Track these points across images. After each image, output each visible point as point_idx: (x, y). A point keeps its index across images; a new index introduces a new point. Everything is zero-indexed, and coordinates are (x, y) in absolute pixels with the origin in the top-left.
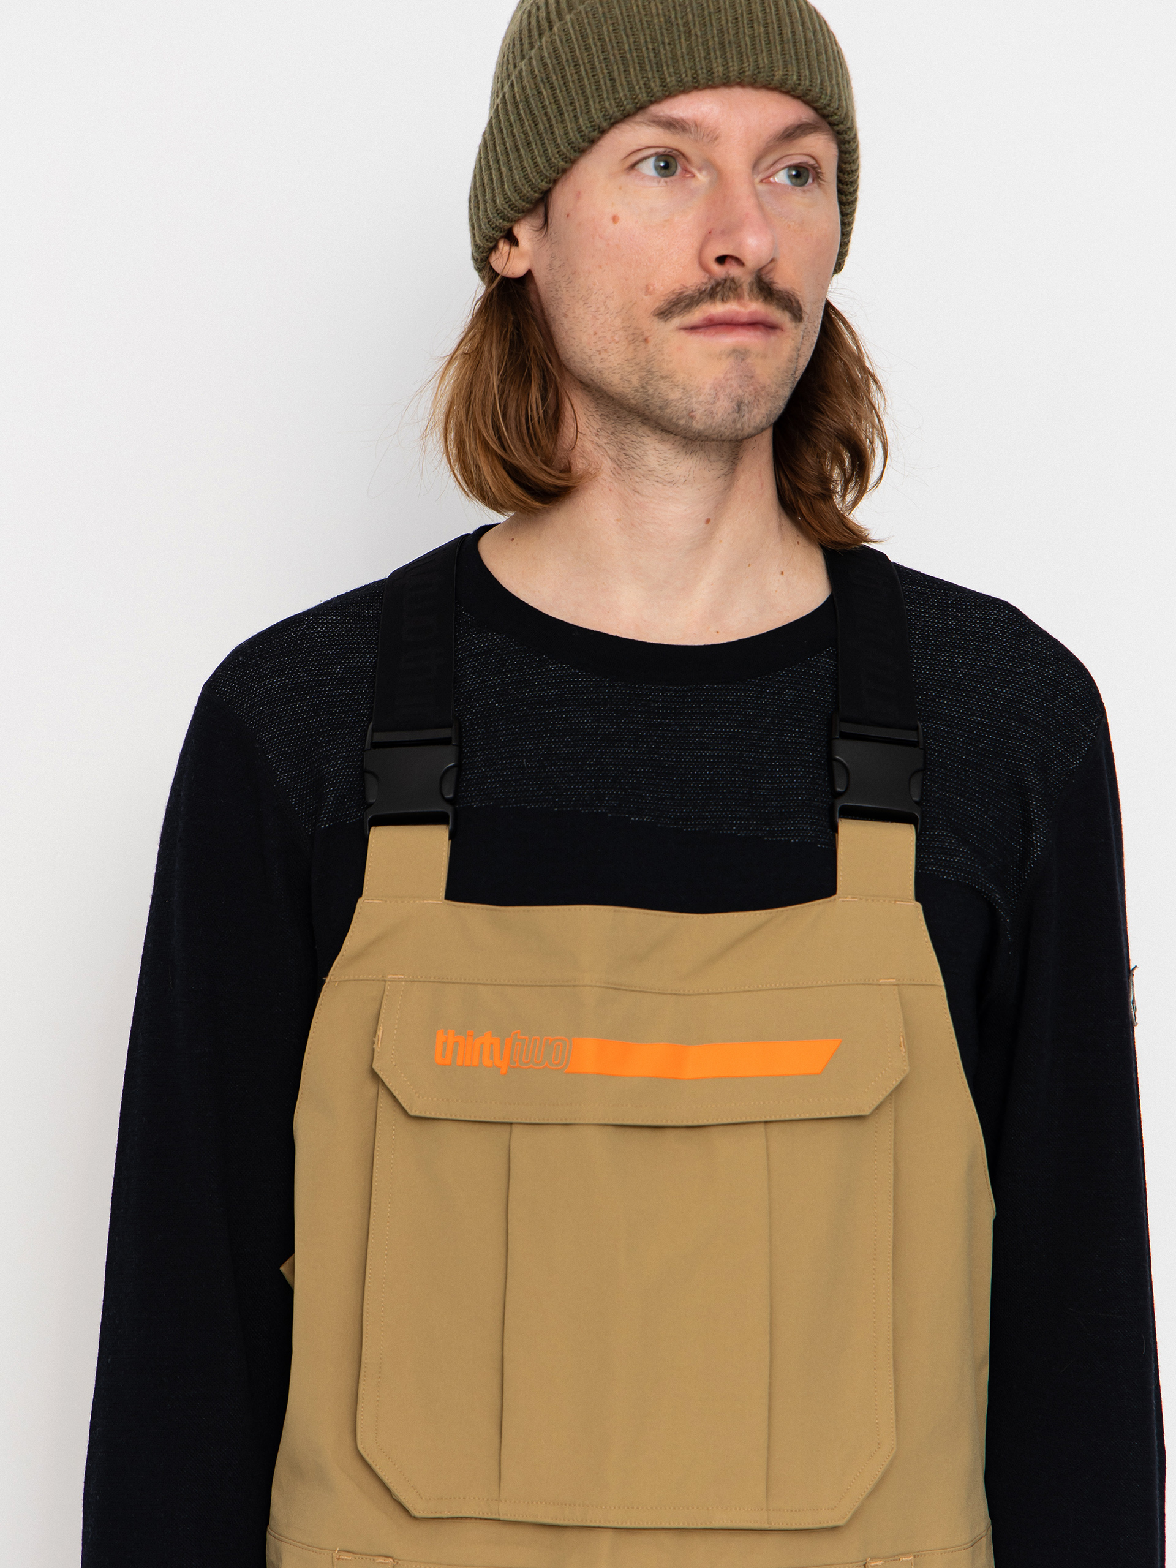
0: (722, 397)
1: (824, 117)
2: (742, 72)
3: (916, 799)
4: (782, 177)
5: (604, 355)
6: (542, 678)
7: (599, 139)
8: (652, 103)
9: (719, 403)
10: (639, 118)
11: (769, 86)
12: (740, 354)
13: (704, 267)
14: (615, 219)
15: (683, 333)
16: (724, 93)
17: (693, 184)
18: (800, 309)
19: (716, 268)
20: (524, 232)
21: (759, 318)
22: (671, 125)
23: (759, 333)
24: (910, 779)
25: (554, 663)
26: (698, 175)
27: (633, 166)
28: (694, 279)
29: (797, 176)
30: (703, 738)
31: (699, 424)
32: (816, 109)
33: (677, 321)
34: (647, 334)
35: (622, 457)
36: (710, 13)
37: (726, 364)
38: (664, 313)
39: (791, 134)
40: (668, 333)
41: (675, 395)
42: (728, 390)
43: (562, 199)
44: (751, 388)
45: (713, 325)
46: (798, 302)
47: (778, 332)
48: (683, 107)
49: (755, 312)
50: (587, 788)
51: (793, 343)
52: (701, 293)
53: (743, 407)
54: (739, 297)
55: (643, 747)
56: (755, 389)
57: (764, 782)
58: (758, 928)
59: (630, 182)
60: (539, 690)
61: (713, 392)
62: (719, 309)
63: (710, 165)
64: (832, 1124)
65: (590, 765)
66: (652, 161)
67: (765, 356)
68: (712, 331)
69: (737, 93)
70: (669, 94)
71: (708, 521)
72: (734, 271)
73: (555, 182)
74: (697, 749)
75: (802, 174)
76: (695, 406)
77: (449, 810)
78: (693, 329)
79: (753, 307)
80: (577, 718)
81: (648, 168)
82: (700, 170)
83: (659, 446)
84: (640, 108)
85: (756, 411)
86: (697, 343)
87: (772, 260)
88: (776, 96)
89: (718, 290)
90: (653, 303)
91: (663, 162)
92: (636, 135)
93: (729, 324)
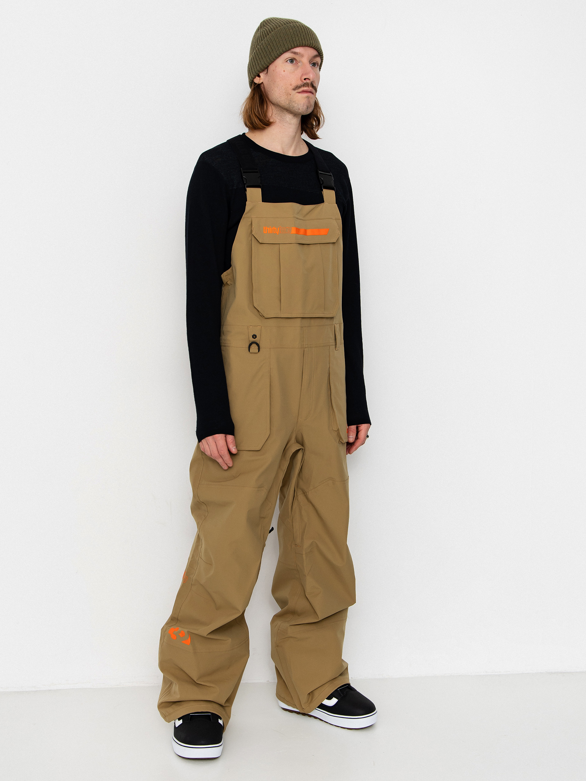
1: (319, 54)
2: (308, 44)
3: (334, 186)
4: (311, 65)
7: (281, 55)
8: (292, 49)
9: (304, 107)
10: (288, 52)
12: (308, 97)
13: (302, 81)
14: (284, 71)
15: (298, 94)
16: (304, 48)
17: (297, 65)
19: (304, 81)
20: (262, 75)
21: (311, 91)
22: (295, 53)
23: (310, 94)
24: (332, 182)
27: (287, 61)
28: (299, 83)
29: (314, 65)
33: (297, 91)
34: (290, 93)
37: (306, 99)
38: (294, 89)
39: (314, 57)
40: (294, 92)
41: (296, 105)
42: (306, 104)
43: (271, 67)
44: (310, 104)
45: (304, 92)
47: (313, 94)
48: (297, 50)
50: (283, 182)
52: (301, 85)
53: (308, 108)
54: (308, 86)
55: (290, 175)
58: (314, 208)
59: (287, 64)
61: (303, 105)
62: (305, 88)
63: (300, 61)
64: (330, 244)
65: (282, 178)
66: (289, 61)
67: (311, 98)
68: (303, 93)
69: (307, 48)
72: (308, 81)
73: (270, 64)
74: (299, 175)
76: (300, 107)
77: (261, 185)
78: (299, 93)
79: (310, 89)
82: (298, 62)
83: (289, 116)
84: (289, 50)
85: (310, 109)
86: (300, 95)
88: (313, 49)
89: (304, 85)
90: (293, 87)
91: (292, 60)
92: (288, 55)
93: (307, 92)
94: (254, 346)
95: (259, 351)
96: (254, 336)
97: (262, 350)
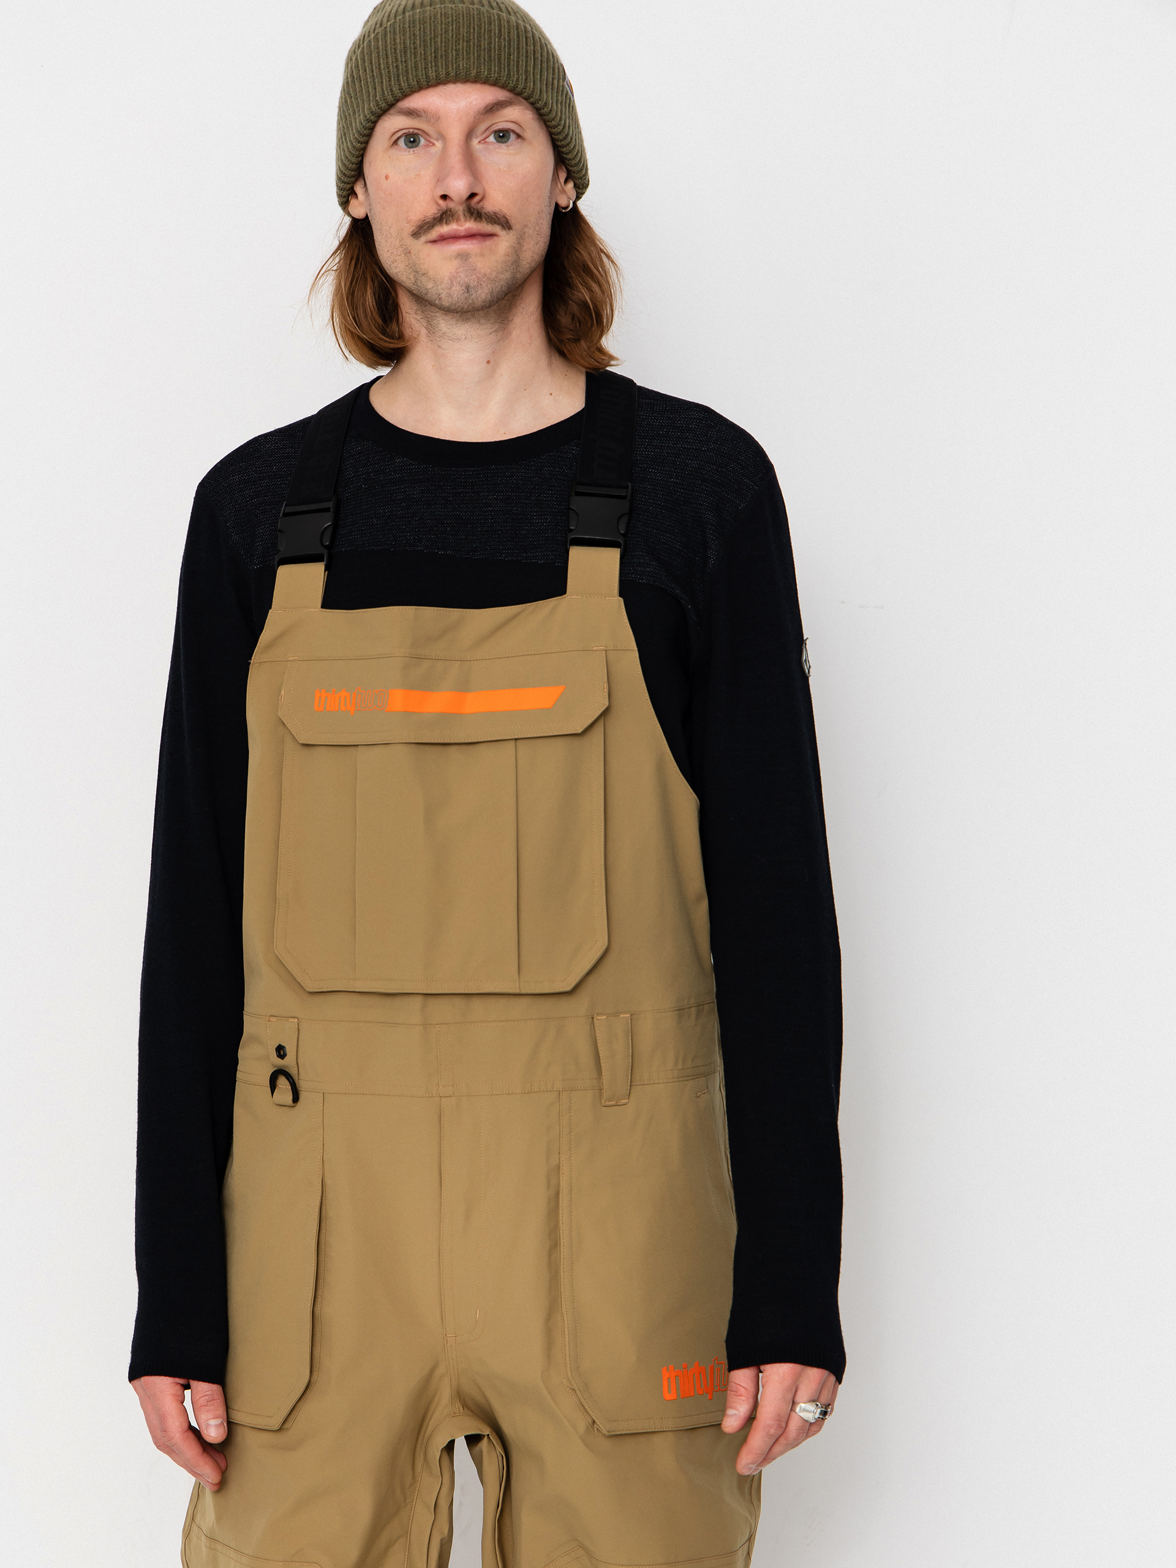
0: (455, 284)
1: (519, 94)
2: (448, 74)
3: (622, 532)
4: (492, 139)
5: (396, 264)
6: (391, 467)
7: (374, 127)
8: (398, 101)
9: (454, 288)
10: (392, 111)
11: (466, 80)
12: (463, 256)
13: (438, 204)
14: (387, 177)
15: (429, 244)
16: (441, 89)
17: (433, 150)
18: (507, 222)
19: (441, 202)
20: (358, 188)
21: (474, 232)
22: (411, 113)
23: (475, 241)
24: (618, 520)
25: (399, 458)
26: (436, 143)
27: (395, 142)
28: (430, 211)
30: (489, 500)
31: (446, 303)
32: (511, 91)
33: (423, 239)
34: (410, 248)
35: (429, 326)
37: (456, 263)
38: (416, 234)
39: (492, 109)
40: (419, 246)
41: (430, 286)
42: (458, 279)
44: (474, 277)
45: (443, 239)
46: (504, 217)
47: (495, 238)
48: (416, 101)
49: (469, 228)
50: (413, 535)
51: (507, 244)
52: (434, 219)
53: (471, 290)
54: (458, 220)
55: (450, 507)
56: (478, 278)
57: (525, 526)
58: (515, 617)
59: (394, 152)
60: (389, 475)
61: (449, 281)
62: (444, 229)
63: (442, 137)
64: (559, 739)
65: (415, 521)
66: (404, 138)
67: (482, 255)
68: (444, 242)
69: (451, 88)
70: (405, 96)
71: (488, 362)
72: (451, 205)
73: (361, 157)
74: (484, 507)
75: (502, 136)
76: (441, 291)
77: (325, 553)
78: (434, 242)
79: (470, 225)
80: (410, 491)
81: (402, 142)
82: (437, 140)
84: (391, 106)
85: (480, 291)
86: (439, 252)
87: (473, 195)
88: (478, 86)
89: (444, 216)
90: (409, 228)
91: (412, 139)
92: (393, 123)
93: (455, 238)
94: (282, 1082)
95: (296, 1099)
96: (281, 1051)
97: (303, 1096)
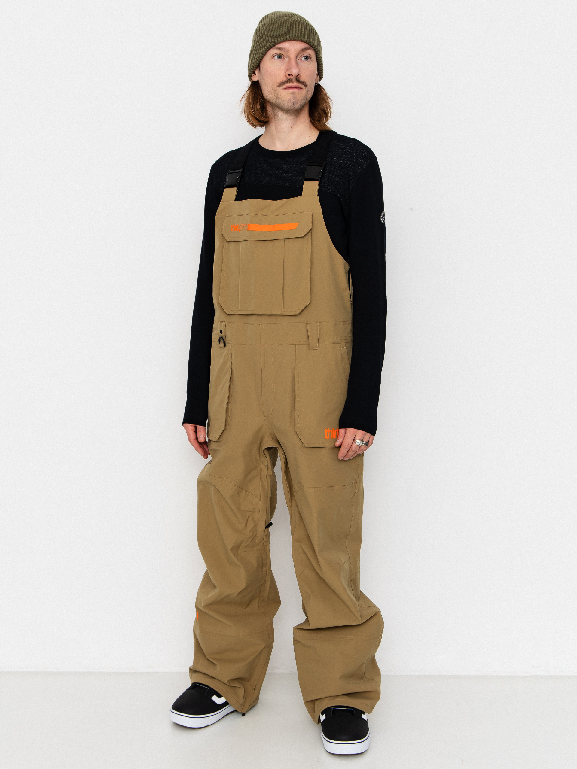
0: (290, 102)
1: (311, 46)
2: (293, 38)
3: (320, 176)
4: (303, 59)
5: (269, 95)
6: (259, 159)
7: (267, 52)
8: (276, 45)
9: (289, 103)
10: (274, 48)
11: (298, 40)
12: (293, 93)
13: (287, 77)
14: (270, 68)
16: (290, 42)
17: (285, 60)
18: (306, 84)
19: (288, 76)
20: (256, 72)
21: (297, 86)
22: (280, 49)
23: (297, 89)
24: (319, 173)
25: (262, 156)
26: (286, 59)
27: (273, 57)
28: (284, 79)
29: (306, 58)
31: (286, 107)
32: (309, 45)
33: (281, 87)
34: (276, 90)
36: (287, 27)
37: (291, 95)
38: (279, 86)
39: (304, 50)
40: (280, 90)
41: (282, 102)
42: (291, 100)
43: (262, 65)
44: (296, 100)
46: (305, 83)
47: (302, 89)
48: (282, 45)
49: (296, 85)
50: (262, 179)
51: (305, 91)
52: (285, 81)
53: (294, 104)
54: (293, 82)
56: (297, 100)
57: (294, 176)
58: (286, 202)
59: (273, 60)
60: (258, 162)
61: (288, 101)
62: (289, 85)
63: (288, 57)
64: (297, 239)
65: (263, 175)
66: (277, 56)
67: (299, 94)
68: (288, 89)
69: (293, 42)
70: (279, 43)
71: (292, 127)
72: (291, 77)
73: (260, 61)
75: (307, 58)
76: (285, 104)
77: (237, 184)
78: (284, 89)
79: (296, 84)
80: (263, 166)
81: (276, 57)
82: (286, 58)
83: (281, 113)
84: (274, 46)
85: (297, 105)
86: (285, 92)
87: (298, 75)
88: (301, 42)
89: (288, 81)
90: (277, 84)
91: (280, 56)
92: (274, 51)
93: (291, 88)
94: (222, 341)
95: (225, 346)
96: (221, 332)
97: (227, 345)
